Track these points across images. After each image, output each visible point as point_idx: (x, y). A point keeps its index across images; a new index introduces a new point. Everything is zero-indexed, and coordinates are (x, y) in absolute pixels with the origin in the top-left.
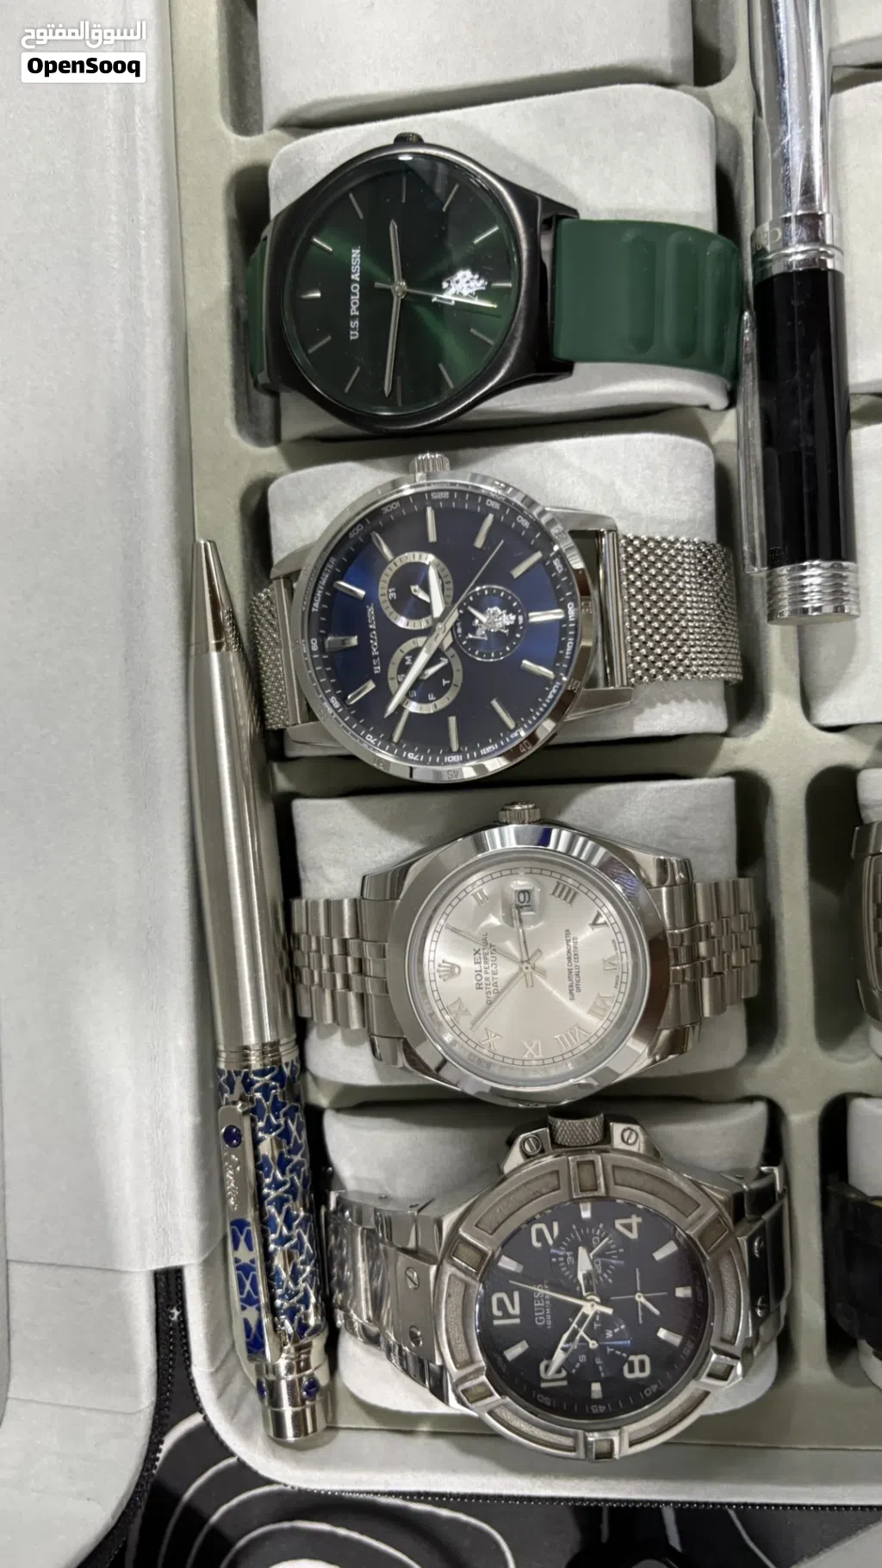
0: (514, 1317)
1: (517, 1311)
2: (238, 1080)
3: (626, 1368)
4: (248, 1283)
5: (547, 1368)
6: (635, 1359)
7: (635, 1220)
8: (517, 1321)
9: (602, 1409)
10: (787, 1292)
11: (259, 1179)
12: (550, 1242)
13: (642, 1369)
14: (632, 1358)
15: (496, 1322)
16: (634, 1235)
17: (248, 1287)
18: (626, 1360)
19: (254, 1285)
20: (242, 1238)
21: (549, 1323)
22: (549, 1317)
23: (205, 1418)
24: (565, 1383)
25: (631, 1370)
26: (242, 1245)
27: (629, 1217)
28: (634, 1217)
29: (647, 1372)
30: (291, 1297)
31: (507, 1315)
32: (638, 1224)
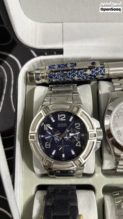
0: (60, 119)
1: (61, 120)
2: (103, 66)
3: (47, 143)
4: (63, 66)
5: (49, 126)
6: (49, 145)
7: (80, 146)
8: (59, 120)
9: (40, 137)
10: (56, 177)
11: (83, 69)
12: (76, 127)
13: (47, 146)
14: (50, 144)
15: (59, 115)
16: (77, 145)
17: (62, 66)
18: (49, 142)
19: (63, 67)
20: (73, 65)
21: (58, 126)
22: (59, 126)
23: (36, 57)
24: (45, 129)
25: (47, 144)
26: (71, 65)
27: (81, 144)
28: (81, 145)
29: (46, 147)
30: (58, 75)
31: (60, 118)
32: (79, 146)
